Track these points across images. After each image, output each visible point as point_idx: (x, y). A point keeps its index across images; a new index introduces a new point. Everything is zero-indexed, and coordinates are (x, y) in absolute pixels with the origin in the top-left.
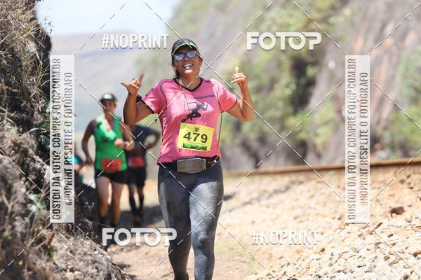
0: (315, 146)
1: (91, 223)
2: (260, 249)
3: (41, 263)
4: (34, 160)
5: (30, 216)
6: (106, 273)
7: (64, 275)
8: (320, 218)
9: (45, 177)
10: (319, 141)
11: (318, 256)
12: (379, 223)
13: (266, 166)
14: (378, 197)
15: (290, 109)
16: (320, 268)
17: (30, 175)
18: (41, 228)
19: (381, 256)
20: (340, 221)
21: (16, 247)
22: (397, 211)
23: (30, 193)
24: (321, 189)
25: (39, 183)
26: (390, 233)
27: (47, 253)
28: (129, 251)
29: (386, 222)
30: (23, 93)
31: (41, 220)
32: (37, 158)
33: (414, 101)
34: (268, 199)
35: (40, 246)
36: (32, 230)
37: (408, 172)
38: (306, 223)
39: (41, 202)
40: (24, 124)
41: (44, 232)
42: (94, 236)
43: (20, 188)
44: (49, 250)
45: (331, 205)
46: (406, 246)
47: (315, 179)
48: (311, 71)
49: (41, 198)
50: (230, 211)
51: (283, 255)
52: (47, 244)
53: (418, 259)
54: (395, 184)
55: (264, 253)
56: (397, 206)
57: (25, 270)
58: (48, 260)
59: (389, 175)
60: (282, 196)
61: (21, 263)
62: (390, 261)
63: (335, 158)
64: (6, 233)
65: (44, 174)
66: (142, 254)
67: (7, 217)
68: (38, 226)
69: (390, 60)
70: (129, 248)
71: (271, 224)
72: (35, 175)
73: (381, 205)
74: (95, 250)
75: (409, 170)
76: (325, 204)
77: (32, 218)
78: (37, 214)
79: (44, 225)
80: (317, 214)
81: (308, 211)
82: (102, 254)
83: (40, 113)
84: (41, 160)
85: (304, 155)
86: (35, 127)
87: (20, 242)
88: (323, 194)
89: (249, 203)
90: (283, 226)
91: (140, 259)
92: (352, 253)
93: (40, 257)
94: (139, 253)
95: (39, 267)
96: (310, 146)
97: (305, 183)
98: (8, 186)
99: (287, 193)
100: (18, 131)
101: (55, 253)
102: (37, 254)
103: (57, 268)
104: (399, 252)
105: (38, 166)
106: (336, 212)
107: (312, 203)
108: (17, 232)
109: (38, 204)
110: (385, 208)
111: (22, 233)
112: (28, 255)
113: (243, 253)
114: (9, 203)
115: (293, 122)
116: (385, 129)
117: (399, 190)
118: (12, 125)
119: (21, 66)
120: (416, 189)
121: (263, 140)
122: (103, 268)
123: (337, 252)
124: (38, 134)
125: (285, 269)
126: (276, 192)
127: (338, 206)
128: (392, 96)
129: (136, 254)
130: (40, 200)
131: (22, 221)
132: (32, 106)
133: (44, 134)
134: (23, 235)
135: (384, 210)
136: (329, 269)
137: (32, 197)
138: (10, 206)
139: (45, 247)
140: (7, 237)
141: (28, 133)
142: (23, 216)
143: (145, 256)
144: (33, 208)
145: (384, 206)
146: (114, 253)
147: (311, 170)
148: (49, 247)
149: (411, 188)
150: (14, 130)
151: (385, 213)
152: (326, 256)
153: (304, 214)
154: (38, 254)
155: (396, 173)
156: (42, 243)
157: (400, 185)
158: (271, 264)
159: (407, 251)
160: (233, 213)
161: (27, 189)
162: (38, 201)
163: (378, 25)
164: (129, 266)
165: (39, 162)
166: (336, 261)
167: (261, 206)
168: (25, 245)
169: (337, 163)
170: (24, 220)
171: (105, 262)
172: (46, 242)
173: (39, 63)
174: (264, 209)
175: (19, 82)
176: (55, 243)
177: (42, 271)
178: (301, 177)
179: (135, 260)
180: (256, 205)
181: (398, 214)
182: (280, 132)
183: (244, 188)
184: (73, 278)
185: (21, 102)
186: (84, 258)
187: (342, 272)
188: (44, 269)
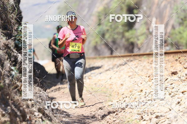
0: (137, 45)
1: (39, 79)
2: (113, 90)
3: (17, 97)
7: (27, 102)
9: (18, 59)
10: (139, 42)
11: (139, 93)
12: (166, 78)
13: (116, 53)
14: (166, 67)
15: (126, 28)
16: (140, 98)
17: (12, 58)
19: (168, 93)
20: (149, 78)
21: (5, 90)
22: (174, 73)
23: (12, 66)
24: (141, 64)
25: (15, 62)
26: (171, 83)
27: (19, 93)
28: (56, 91)
29: (169, 78)
30: (8, 22)
31: (17, 78)
32: (14, 51)
33: (181, 24)
34: (117, 68)
35: (16, 90)
36: (13, 82)
37: (179, 56)
38: (134, 79)
39: (17, 71)
40: (9, 36)
41: (18, 83)
42: (40, 85)
43: (7, 64)
44: (20, 91)
45: (145, 71)
46: (179, 88)
47: (138, 59)
49: (17, 68)
50: (100, 74)
51: (124, 93)
52: (19, 89)
53: (184, 94)
54: (174, 61)
55: (115, 92)
56: (175, 71)
57: (10, 100)
58: (20, 96)
59: (171, 57)
61: (8, 97)
62: (171, 95)
63: (146, 50)
64: (2, 84)
65: (18, 58)
66: (61, 93)
67: (2, 77)
69: (171, 6)
70: (56, 90)
71: (118, 79)
72: (14, 58)
73: (167, 70)
74: (41, 91)
75: (179, 55)
76: (142, 70)
77: (13, 77)
78: (15, 76)
79: (18, 80)
81: (135, 74)
82: (44, 93)
83: (16, 31)
84: (16, 52)
85: (133, 48)
86: (14, 37)
87: (7, 88)
88: (141, 66)
89: (109, 70)
90: (124, 80)
91: (60, 95)
93: (16, 95)
94: (60, 93)
95: (16, 99)
96: (135, 44)
97: (133, 61)
98: (2, 63)
99: (125, 66)
100: (6, 39)
104: (176, 91)
105: (15, 54)
106: (147, 74)
107: (137, 70)
108: (6, 83)
109: (15, 71)
110: (169, 72)
111: (8, 84)
112: (11, 93)
113: (106, 92)
114: (3, 71)
115: (127, 34)
116: (169, 37)
117: (175, 64)
118: (3, 36)
119: (7, 10)
120: (183, 63)
121: (114, 42)
122: (44, 99)
123: (148, 91)
124: (15, 40)
125: (125, 99)
126: (121, 65)
127: (148, 71)
128: (172, 22)
129: (58, 93)
130: (16, 69)
132: (12, 28)
133: (17, 40)
134: (9, 85)
135: (169, 73)
136: (144, 99)
137: (13, 68)
138: (3, 72)
139: (18, 90)
140: (2, 86)
141: (11, 39)
142: (8, 77)
143: (63, 94)
144: (13, 73)
145: (168, 71)
146: (49, 93)
148: (20, 90)
149: (181, 63)
150: (4, 38)
151: (169, 74)
152: (143, 93)
153: (133, 75)
154: (16, 93)
155: (173, 56)
156: (17, 88)
157: (176, 62)
158: (119, 97)
159: (179, 91)
160: (102, 75)
161: (11, 65)
162: (15, 70)
164: (55, 98)
165: (15, 52)
166: (148, 96)
167: (114, 71)
168: (9, 90)
169: (148, 52)
170: (9, 78)
171: (45, 97)
172: (19, 88)
173: (15, 9)
175: (6, 17)
178: (132, 58)
179: (58, 95)
180: (112, 71)
181: (175, 75)
182: (122, 39)
183: (106, 63)
184: (31, 103)
185: (7, 26)
186: (36, 95)
187: (150, 101)
188: (18, 100)
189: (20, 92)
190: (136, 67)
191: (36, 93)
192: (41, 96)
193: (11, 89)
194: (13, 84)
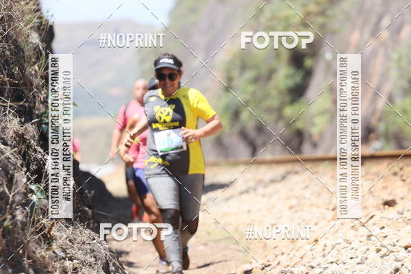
0: (310, 136)
1: (90, 211)
3: (41, 252)
4: (35, 151)
5: (30, 205)
6: (104, 261)
7: (63, 263)
8: (314, 209)
9: (46, 167)
10: (315, 131)
12: (371, 215)
14: (372, 190)
17: (31, 165)
18: (41, 217)
19: (373, 249)
20: (334, 212)
21: (16, 235)
22: (389, 204)
23: (31, 183)
25: (39, 174)
26: (382, 226)
27: (47, 242)
29: (378, 214)
30: (26, 83)
31: (41, 209)
32: (39, 149)
33: (407, 92)
34: (264, 188)
35: (40, 235)
36: (32, 219)
37: (401, 165)
38: (300, 213)
39: (42, 193)
40: (26, 114)
41: (44, 221)
42: (93, 225)
43: (21, 178)
45: (325, 196)
46: (398, 238)
48: (308, 62)
49: (42, 188)
50: (227, 199)
51: (278, 245)
52: (46, 233)
53: (409, 252)
54: (389, 176)
56: (390, 198)
57: (25, 259)
58: (47, 249)
59: (382, 167)
60: (278, 186)
61: (21, 252)
62: (381, 253)
64: (7, 223)
65: (45, 164)
67: (8, 207)
68: (38, 215)
72: (36, 165)
73: (374, 196)
74: (94, 239)
75: (402, 162)
76: (319, 195)
77: (32, 208)
78: (37, 203)
79: (44, 215)
80: (311, 205)
81: (303, 202)
83: (42, 103)
84: (42, 151)
85: (301, 143)
86: (37, 118)
87: (20, 231)
89: (247, 191)
90: (278, 215)
92: (344, 244)
93: (40, 246)
95: (38, 256)
96: (306, 135)
97: (300, 173)
98: (9, 176)
99: (283, 182)
100: (21, 121)
101: (55, 242)
102: (37, 243)
103: (57, 256)
104: (391, 245)
105: (40, 156)
106: (330, 203)
107: (307, 194)
108: (18, 221)
109: (38, 194)
110: (378, 200)
111: (22, 223)
112: (28, 244)
114: (10, 193)
115: (289, 111)
116: (380, 119)
117: (392, 182)
118: (14, 116)
119: (24, 57)
120: (408, 181)
121: (260, 129)
122: (101, 257)
123: (329, 244)
124: (39, 124)
125: (279, 258)
126: (273, 181)
128: (387, 88)
130: (40, 190)
131: (23, 210)
132: (34, 97)
133: (44, 124)
134: (24, 224)
135: (377, 202)
136: (320, 260)
137: (33, 187)
138: (11, 196)
139: (45, 236)
140: (8, 226)
141: (30, 123)
142: (23, 205)
144: (34, 198)
145: (376, 198)
148: (49, 236)
149: (404, 181)
150: (16, 121)
151: (377, 205)
153: (299, 204)
155: (389, 165)
156: (42, 233)
157: (393, 178)
158: (266, 253)
159: (398, 244)
160: (230, 202)
161: (28, 179)
162: (38, 191)
163: (374, 19)
164: (127, 253)
165: (40, 152)
166: (329, 252)
167: (258, 195)
168: (25, 234)
169: (332, 154)
170: (25, 209)
171: (103, 251)
172: (46, 231)
173: (41, 54)
174: (260, 198)
175: (22, 72)
176: (54, 232)
177: (41, 260)
178: (297, 167)
180: (252, 194)
181: (390, 206)
182: (276, 121)
183: (241, 176)
184: (71, 266)
185: (23, 93)
186: (83, 247)
187: (334, 264)
188: (44, 258)
189: (48, 240)
190: (307, 187)
191: (84, 243)
192: (96, 250)
193: (28, 234)
194: (33, 222)
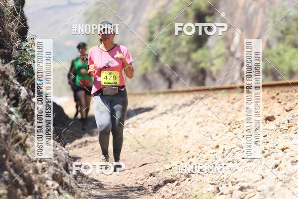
0: (211, 73)
1: (53, 127)
2: (173, 146)
3: (19, 156)
4: (13, 83)
5: (10, 123)
6: (64, 163)
7: (35, 164)
8: (215, 124)
9: (21, 95)
10: (214, 69)
11: (214, 151)
13: (177, 87)
15: (194, 46)
16: (216, 159)
17: (11, 94)
18: (18, 131)
20: (230, 126)
22: (269, 119)
23: (11, 106)
24: (216, 103)
25: (16, 100)
26: (264, 135)
27: (23, 149)
28: (81, 147)
29: (262, 127)
30: (5, 35)
31: (19, 126)
32: (15, 81)
33: (280, 40)
34: (179, 110)
35: (17, 144)
36: (12, 132)
37: (277, 91)
38: (205, 127)
39: (18, 113)
40: (7, 58)
41: (21, 134)
42: (56, 137)
43: (4, 103)
45: (224, 115)
46: (276, 143)
47: (211, 96)
48: (208, 20)
49: (18, 110)
50: (152, 119)
51: (189, 150)
53: (285, 153)
54: (268, 99)
55: (175, 149)
56: (270, 115)
57: (7, 161)
58: (23, 154)
59: (264, 93)
60: (189, 108)
62: (265, 154)
63: (225, 81)
65: (20, 93)
66: (90, 149)
68: (16, 130)
69: (264, 12)
70: (80, 145)
71: (181, 128)
72: (14, 94)
74: (57, 147)
75: (278, 89)
78: (15, 121)
79: (20, 129)
80: (213, 121)
81: (207, 119)
82: (61, 150)
83: (17, 49)
84: (18, 83)
85: (204, 79)
86: (14, 59)
87: (4, 142)
88: (218, 106)
89: (165, 113)
90: (189, 129)
91: (88, 153)
92: (238, 148)
93: (18, 152)
94: (87, 149)
95: (17, 159)
96: (208, 72)
97: (205, 99)
99: (192, 106)
100: (2, 62)
101: (28, 149)
103: (30, 159)
104: (272, 148)
105: (16, 87)
106: (227, 119)
107: (210, 113)
108: (2, 134)
109: (17, 115)
111: (5, 135)
112: (9, 150)
113: (160, 149)
115: (195, 56)
117: (271, 104)
119: (4, 16)
120: (283, 103)
121: (174, 68)
122: (62, 160)
123: (227, 148)
124: (16, 64)
125: (191, 160)
126: (184, 105)
127: (228, 115)
128: (266, 37)
129: (85, 149)
131: (5, 126)
132: (12, 45)
133: (20, 65)
134: (6, 137)
136: (222, 160)
137: (12, 109)
139: (21, 145)
141: (9, 64)
142: (5, 123)
143: (92, 151)
144: (13, 118)
146: (70, 149)
147: (208, 90)
148: (24, 145)
149: (280, 102)
152: (220, 151)
153: (204, 121)
154: (17, 149)
155: (269, 91)
156: (19, 142)
157: (272, 100)
158: (181, 156)
159: (277, 147)
160: (154, 120)
161: (9, 104)
162: (16, 112)
164: (80, 158)
166: (227, 154)
167: (174, 115)
168: (7, 144)
169: (227, 85)
170: (6, 125)
171: (64, 156)
172: (22, 141)
173: (16, 15)
174: (176, 117)
175: (2, 27)
176: (28, 142)
177: (19, 162)
178: (202, 95)
179: (84, 154)
180: (170, 114)
181: (270, 121)
182: (186, 63)
183: (161, 102)
184: (41, 167)
185: (4, 42)
187: (231, 162)
188: (21, 161)
189: (24, 147)
192: (58, 154)
193: (10, 144)
194: (13, 135)
